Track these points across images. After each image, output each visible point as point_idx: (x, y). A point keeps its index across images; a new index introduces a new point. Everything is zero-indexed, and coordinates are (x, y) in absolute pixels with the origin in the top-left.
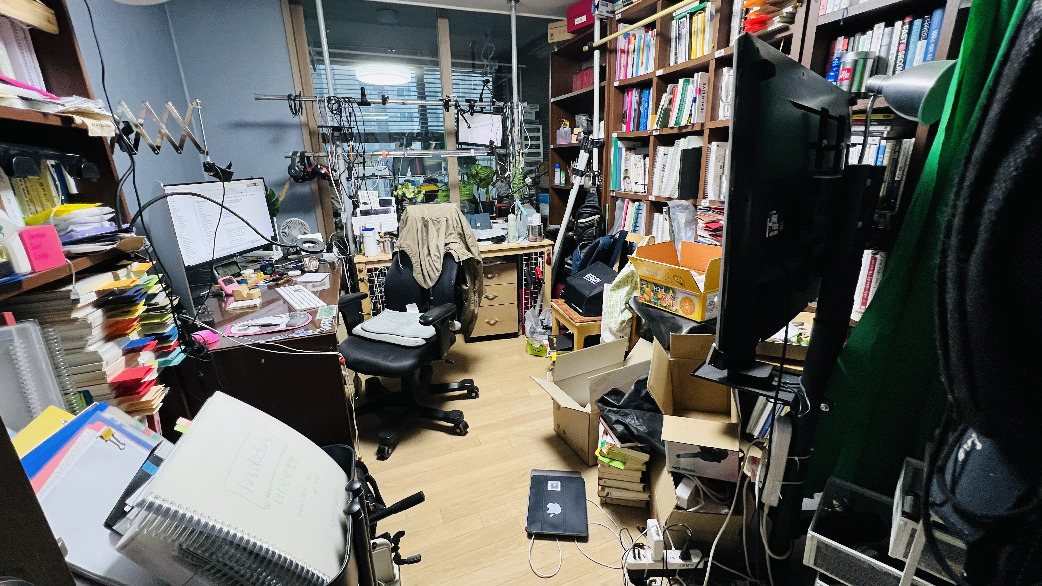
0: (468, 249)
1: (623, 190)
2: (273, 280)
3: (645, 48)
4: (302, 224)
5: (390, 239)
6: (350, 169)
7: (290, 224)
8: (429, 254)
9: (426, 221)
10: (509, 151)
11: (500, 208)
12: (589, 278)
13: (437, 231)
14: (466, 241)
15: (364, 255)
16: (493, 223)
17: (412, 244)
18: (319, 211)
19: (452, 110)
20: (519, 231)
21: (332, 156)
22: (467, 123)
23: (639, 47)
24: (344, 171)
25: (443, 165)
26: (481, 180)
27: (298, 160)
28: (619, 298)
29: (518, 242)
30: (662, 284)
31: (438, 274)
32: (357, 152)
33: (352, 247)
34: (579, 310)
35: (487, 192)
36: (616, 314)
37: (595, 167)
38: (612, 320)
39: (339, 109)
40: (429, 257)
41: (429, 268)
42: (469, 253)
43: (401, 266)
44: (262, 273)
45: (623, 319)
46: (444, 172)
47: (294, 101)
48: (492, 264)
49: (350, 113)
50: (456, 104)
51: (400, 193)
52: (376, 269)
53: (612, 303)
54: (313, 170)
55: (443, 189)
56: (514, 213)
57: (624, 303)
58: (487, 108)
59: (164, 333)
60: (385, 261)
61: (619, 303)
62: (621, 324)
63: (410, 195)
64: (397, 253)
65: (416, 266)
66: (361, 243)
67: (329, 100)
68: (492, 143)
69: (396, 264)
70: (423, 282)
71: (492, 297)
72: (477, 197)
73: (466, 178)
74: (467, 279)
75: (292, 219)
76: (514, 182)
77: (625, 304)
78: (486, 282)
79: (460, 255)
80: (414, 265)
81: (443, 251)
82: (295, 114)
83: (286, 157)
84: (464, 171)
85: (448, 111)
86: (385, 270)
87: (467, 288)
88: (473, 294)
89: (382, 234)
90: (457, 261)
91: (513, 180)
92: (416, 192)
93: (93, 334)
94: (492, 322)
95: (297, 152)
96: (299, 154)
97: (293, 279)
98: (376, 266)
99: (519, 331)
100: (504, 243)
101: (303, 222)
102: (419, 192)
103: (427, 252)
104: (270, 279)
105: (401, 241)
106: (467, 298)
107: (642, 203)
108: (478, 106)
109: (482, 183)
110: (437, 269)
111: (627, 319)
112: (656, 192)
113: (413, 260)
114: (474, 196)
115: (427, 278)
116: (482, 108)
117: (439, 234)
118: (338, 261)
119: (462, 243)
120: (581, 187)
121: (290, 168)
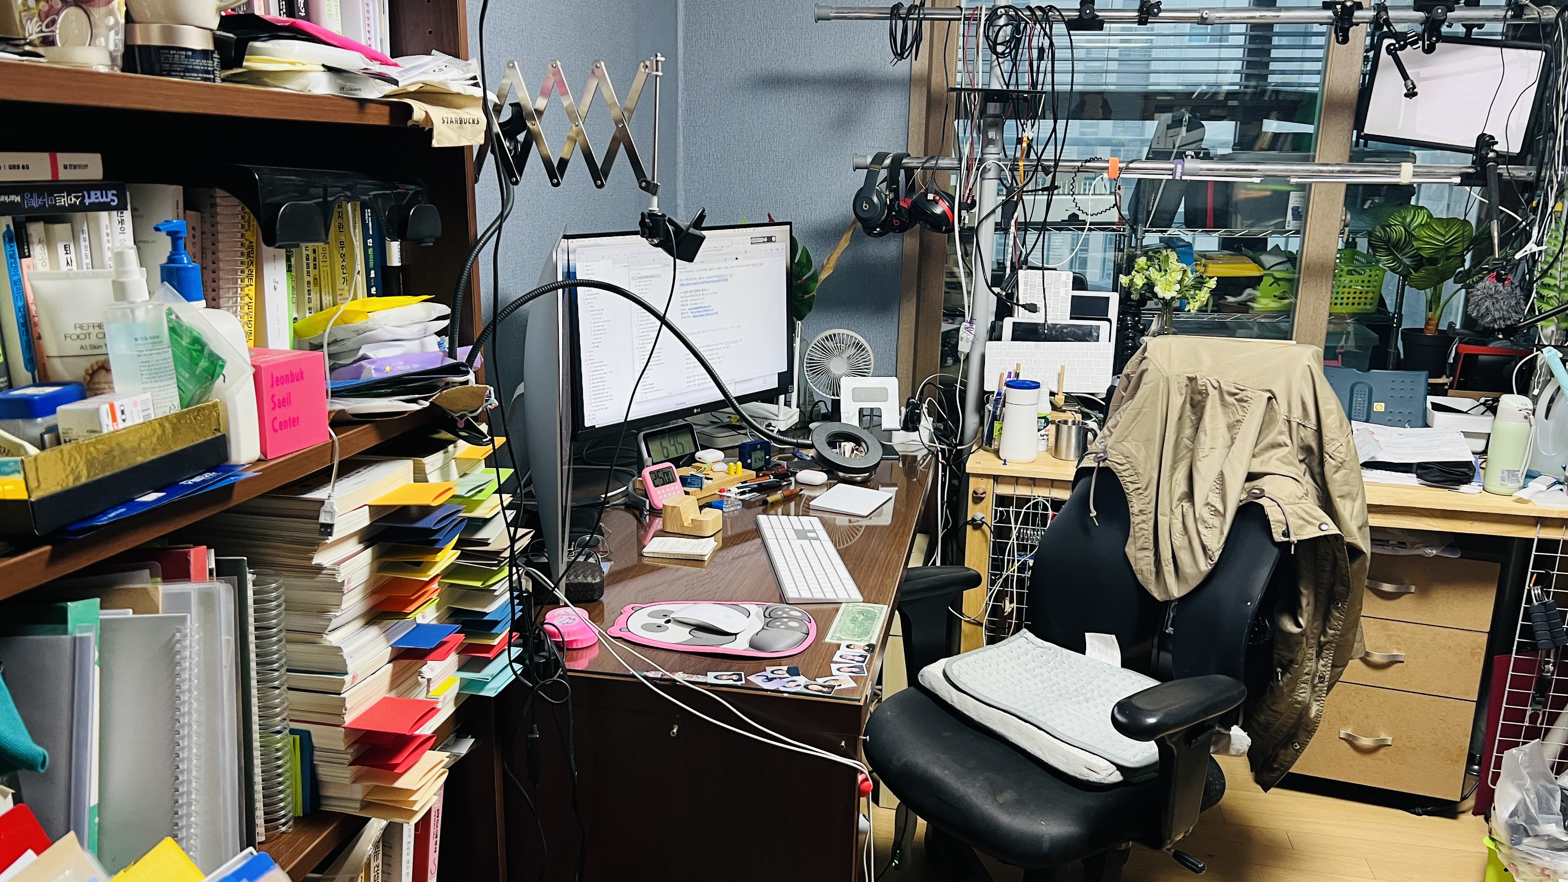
0: (1327, 504)
2: (760, 489)
4: (858, 346)
5: (1079, 417)
6: (1009, 207)
7: (830, 344)
8: (1190, 495)
9: (1200, 393)
10: (1546, 173)
11: (1471, 359)
13: (1231, 427)
14: (1322, 474)
15: (997, 452)
16: (1437, 407)
17: (1143, 453)
18: (909, 311)
19: (1360, 35)
20: (1535, 453)
21: (969, 169)
22: (1405, 77)
24: (993, 211)
25: (1294, 200)
26: (1420, 262)
27: (883, 174)
29: (1523, 494)
31: (1205, 567)
32: (1039, 159)
33: (972, 421)
35: (1433, 303)
39: (1015, 42)
40: (1186, 505)
41: (1179, 541)
42: (1328, 519)
43: (1094, 513)
44: (740, 463)
46: (1291, 223)
47: (904, 20)
48: (1403, 552)
49: (1041, 50)
50: (1377, 18)
51: (1139, 281)
52: (1022, 501)
54: (914, 203)
55: (1278, 275)
56: (1524, 390)
58: (1489, 27)
59: (486, 614)
60: (1052, 483)
63: (1166, 289)
64: (1090, 470)
65: (1140, 525)
66: (995, 418)
67: (993, 15)
68: (1485, 142)
69: (1081, 502)
70: (1153, 578)
71: (1384, 661)
72: (1391, 309)
73: (1362, 244)
74: (1304, 602)
75: (836, 331)
76: (1546, 280)
78: (1371, 606)
79: (1293, 522)
80: (1134, 520)
81: (1235, 496)
82: (900, 56)
83: (856, 168)
84: (1363, 224)
85: (1345, 40)
86: (1045, 508)
87: (1296, 630)
88: (1312, 652)
89: (1060, 400)
90: (1278, 537)
91: (1544, 273)
92: (1190, 279)
93: (343, 606)
94: (1366, 742)
95: (885, 156)
96: (887, 162)
97: (806, 492)
98: (1023, 491)
99: (1464, 798)
100: (1464, 488)
101: (863, 341)
102: (1199, 283)
103: (1181, 487)
104: (754, 484)
105: (1110, 441)
106: (1292, 661)
108: (1458, 20)
109: (1422, 272)
110: (1204, 548)
113: (1135, 505)
114: (1382, 302)
115: (1168, 568)
116: (1469, 28)
117: (1233, 440)
118: (924, 458)
119: (1308, 477)
121: (861, 196)
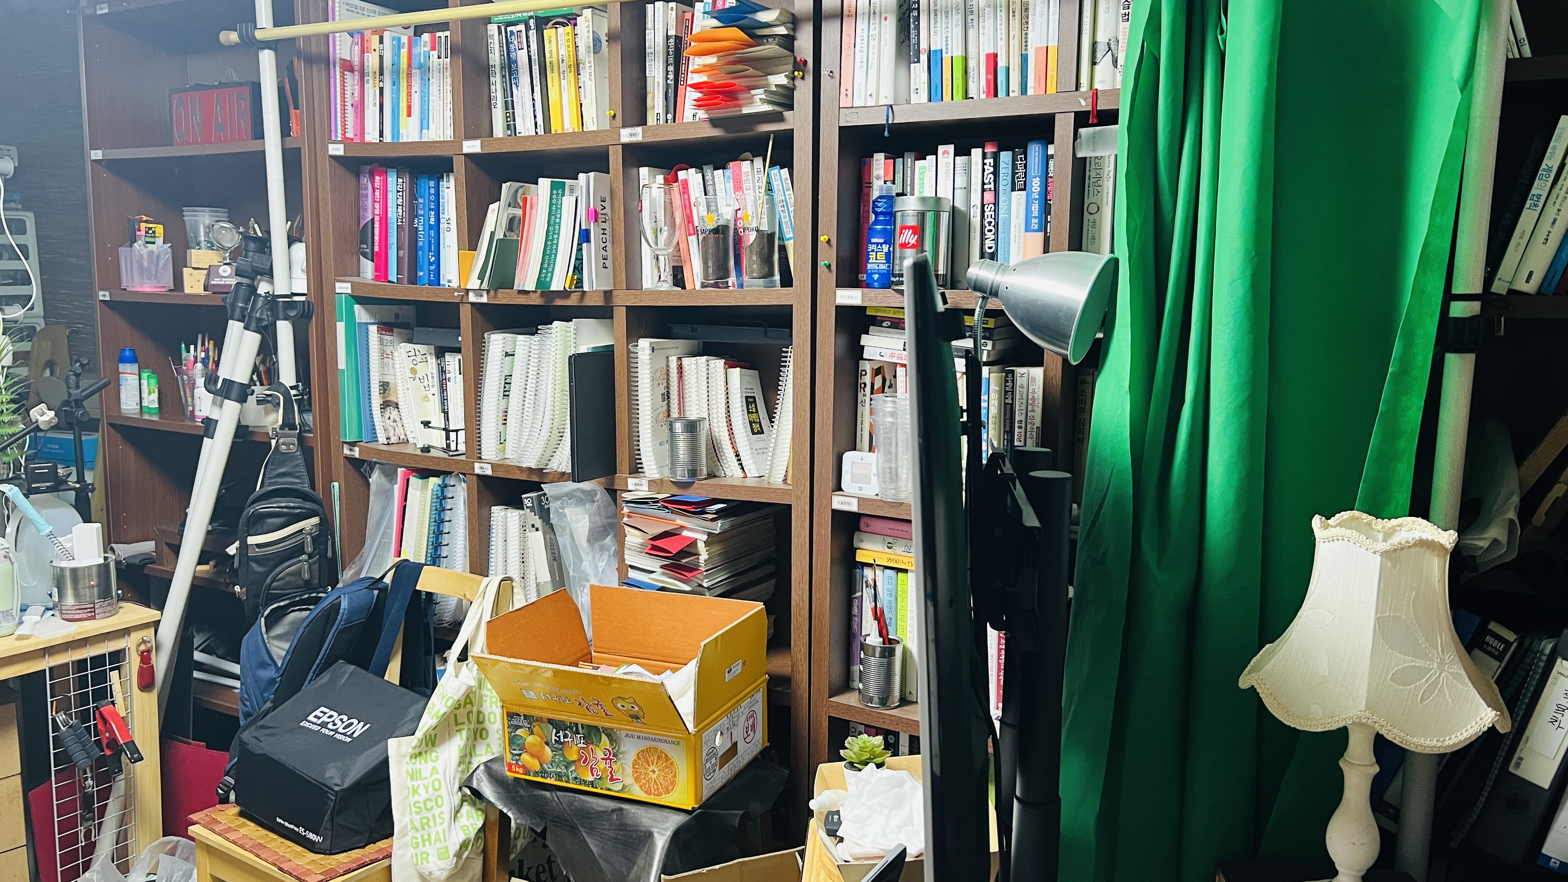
1: (382, 439)
3: (416, 73)
12: (324, 725)
20: (23, 589)
23: (395, 65)
28: (440, 776)
30: (574, 720)
34: (311, 836)
36: (440, 829)
37: (287, 375)
38: (428, 849)
45: (462, 838)
53: (423, 795)
57: (457, 786)
61: (443, 792)
62: (458, 855)
77: (460, 789)
107: (451, 481)
111: (472, 834)
112: (490, 450)
120: (242, 432)
